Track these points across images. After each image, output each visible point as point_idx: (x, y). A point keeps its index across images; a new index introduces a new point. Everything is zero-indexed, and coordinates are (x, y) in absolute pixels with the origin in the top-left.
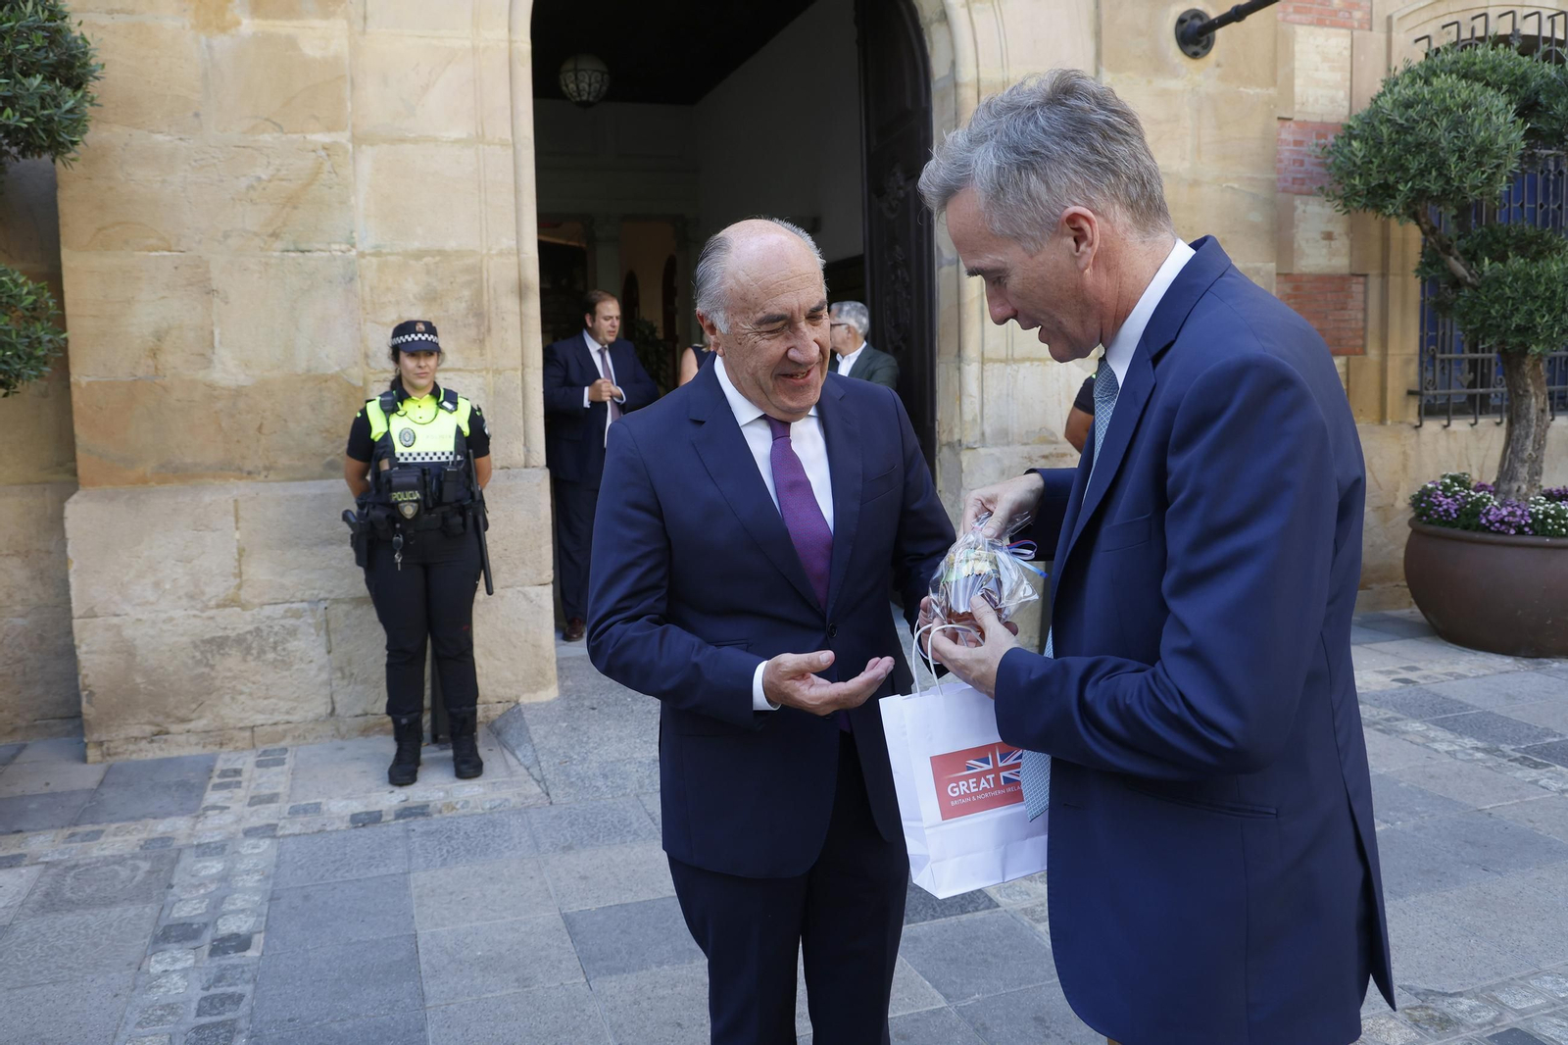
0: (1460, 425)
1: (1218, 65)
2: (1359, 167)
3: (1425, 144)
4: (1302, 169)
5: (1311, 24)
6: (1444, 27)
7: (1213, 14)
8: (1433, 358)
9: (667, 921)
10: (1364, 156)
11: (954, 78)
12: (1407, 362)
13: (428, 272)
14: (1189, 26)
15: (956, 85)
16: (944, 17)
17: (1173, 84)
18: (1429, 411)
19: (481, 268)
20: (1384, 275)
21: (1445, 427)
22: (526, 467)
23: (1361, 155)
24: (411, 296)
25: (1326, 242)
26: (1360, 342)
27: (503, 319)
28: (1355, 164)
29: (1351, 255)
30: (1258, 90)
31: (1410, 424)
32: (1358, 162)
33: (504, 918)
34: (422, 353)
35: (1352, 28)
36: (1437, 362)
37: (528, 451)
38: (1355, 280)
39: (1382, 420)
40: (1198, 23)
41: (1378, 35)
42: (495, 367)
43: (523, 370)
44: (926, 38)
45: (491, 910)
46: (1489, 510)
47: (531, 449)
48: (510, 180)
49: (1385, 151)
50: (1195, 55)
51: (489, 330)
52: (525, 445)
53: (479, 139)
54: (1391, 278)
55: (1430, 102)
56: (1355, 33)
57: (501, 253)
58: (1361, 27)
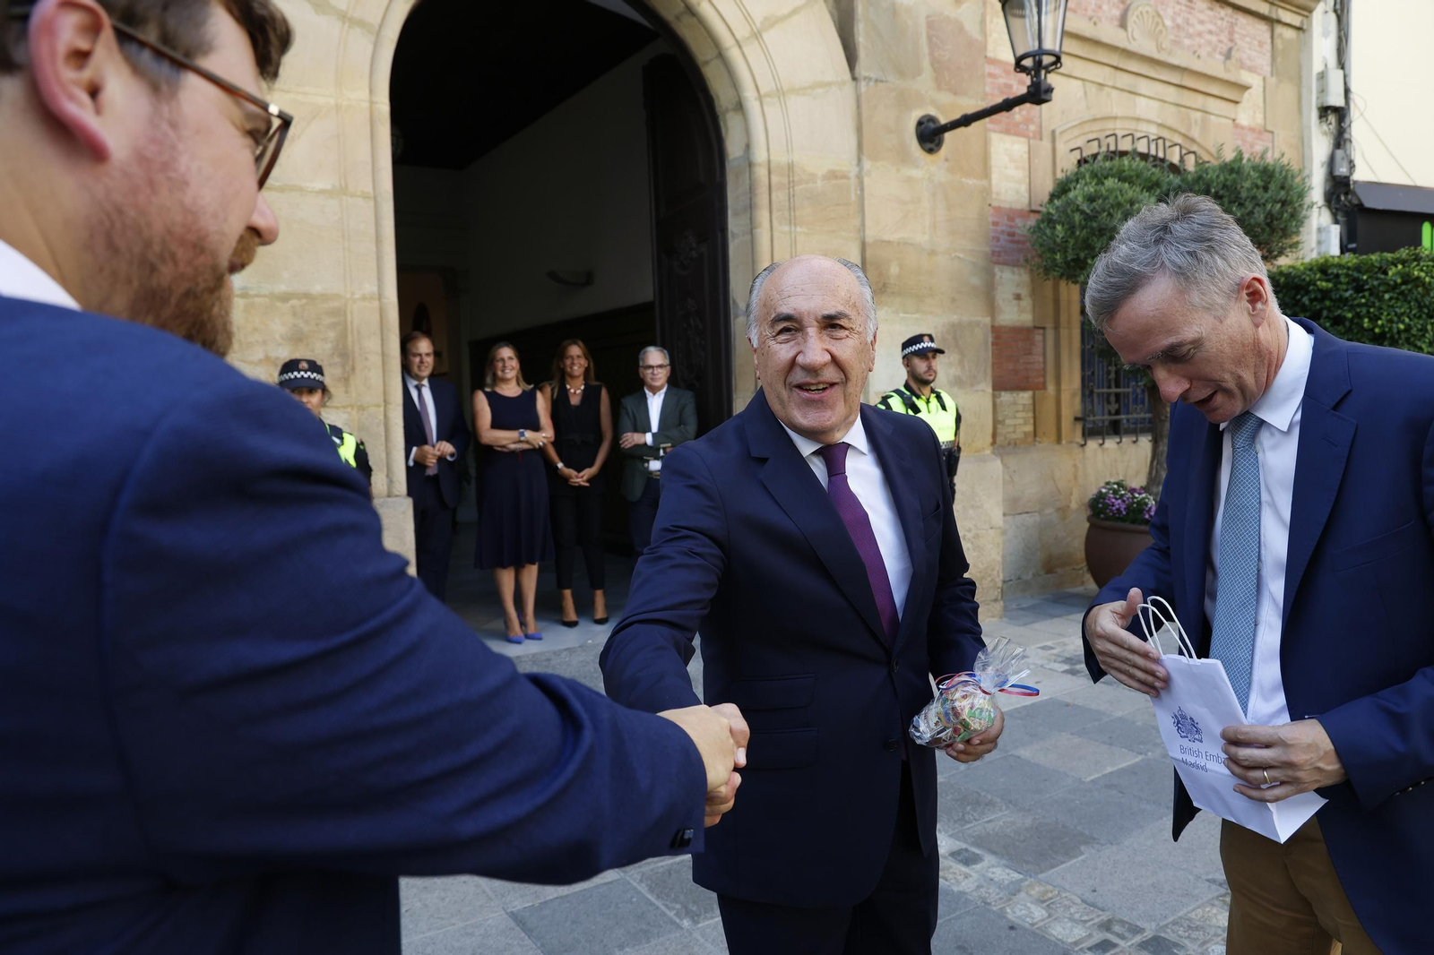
0: (1111, 443)
1: (947, 160)
2: (1059, 245)
3: (1105, 229)
4: (999, 244)
5: (1001, 132)
6: (1089, 141)
7: (943, 121)
8: (1092, 392)
10: (1062, 238)
11: (748, 158)
12: (1073, 395)
13: (295, 314)
14: (926, 128)
15: (751, 165)
16: (740, 107)
17: (915, 173)
18: (1091, 432)
19: (345, 311)
20: (1057, 328)
21: (1101, 445)
22: (389, 496)
23: (1061, 236)
24: (277, 336)
25: (1016, 302)
26: (1041, 380)
27: (366, 359)
28: (1055, 242)
29: (1034, 312)
30: (975, 181)
31: (1077, 443)
32: (1058, 240)
33: (454, 924)
34: (304, 391)
35: (1028, 138)
36: (1095, 396)
37: (391, 482)
38: (1037, 331)
39: (1059, 440)
40: (932, 125)
41: (1046, 144)
42: (359, 404)
43: (385, 406)
44: (722, 124)
45: (438, 918)
46: (1150, 508)
47: (394, 479)
48: (372, 231)
49: (1078, 233)
50: (930, 151)
51: (353, 369)
52: (387, 476)
53: (341, 191)
54: (1062, 330)
55: (1106, 198)
56: (1031, 141)
57: (364, 298)
58: (1034, 137)
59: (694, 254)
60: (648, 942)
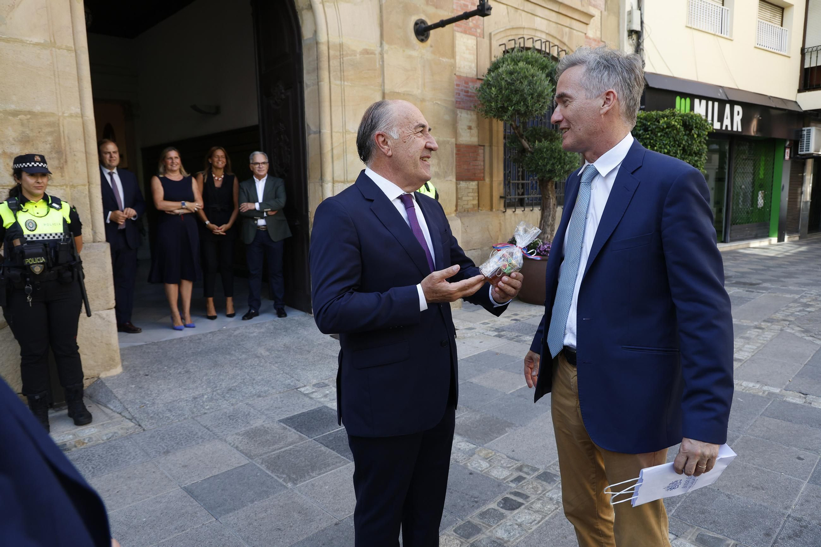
0: (519, 211)
1: (431, 46)
2: (493, 99)
3: (518, 91)
4: (460, 97)
5: (461, 32)
6: (509, 41)
7: (429, 23)
8: (509, 182)
9: (244, 479)
10: (495, 95)
11: (316, 39)
12: (500, 184)
13: (22, 125)
14: (419, 27)
15: (317, 43)
16: (310, 7)
17: (414, 53)
18: (508, 205)
19: (58, 124)
20: (491, 146)
21: (514, 212)
22: (94, 242)
23: (494, 93)
24: (11, 139)
25: (469, 130)
26: (482, 175)
27: (75, 155)
28: (491, 96)
29: (479, 137)
30: (447, 60)
31: (501, 211)
32: (493, 96)
33: (149, 497)
34: (39, 174)
35: (477, 37)
36: (511, 184)
37: (95, 233)
38: (480, 148)
39: (491, 209)
40: (423, 26)
41: (486, 40)
42: (71, 184)
43: (89, 185)
44: (299, 17)
45: (139, 494)
46: (540, 246)
47: (97, 231)
48: (75, 72)
49: (504, 92)
50: (422, 41)
51: (66, 162)
52: (92, 229)
53: (51, 45)
54: (493, 147)
55: (520, 73)
56: (478, 39)
57: (71, 116)
58: (480, 37)
59: (283, 97)
60: (268, 497)
